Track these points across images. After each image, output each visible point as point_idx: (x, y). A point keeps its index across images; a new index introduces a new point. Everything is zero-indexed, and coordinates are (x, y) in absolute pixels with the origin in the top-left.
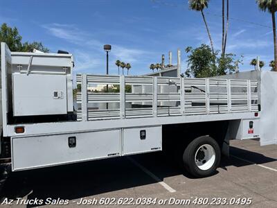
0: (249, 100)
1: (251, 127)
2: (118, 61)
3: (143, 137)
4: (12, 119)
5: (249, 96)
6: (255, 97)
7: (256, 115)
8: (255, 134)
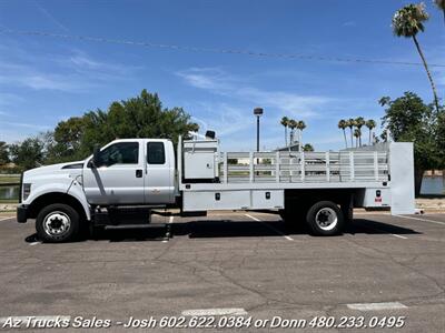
0: (376, 169)
1: (378, 195)
2: (285, 119)
3: (268, 197)
4: (184, 181)
5: (376, 166)
6: (385, 167)
7: (385, 184)
8: (384, 202)
